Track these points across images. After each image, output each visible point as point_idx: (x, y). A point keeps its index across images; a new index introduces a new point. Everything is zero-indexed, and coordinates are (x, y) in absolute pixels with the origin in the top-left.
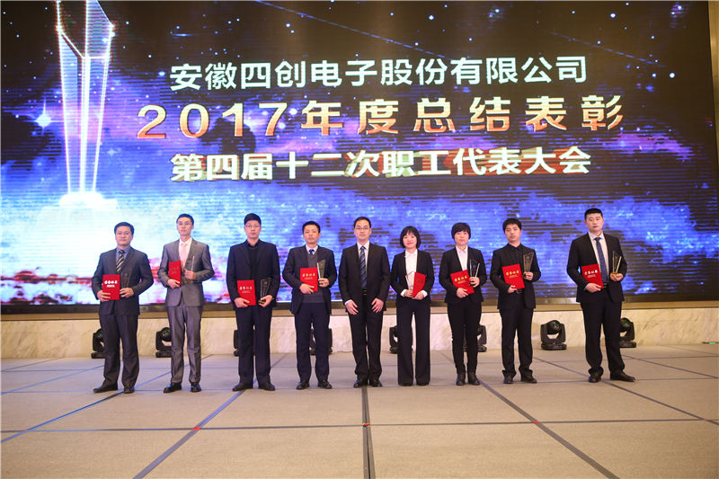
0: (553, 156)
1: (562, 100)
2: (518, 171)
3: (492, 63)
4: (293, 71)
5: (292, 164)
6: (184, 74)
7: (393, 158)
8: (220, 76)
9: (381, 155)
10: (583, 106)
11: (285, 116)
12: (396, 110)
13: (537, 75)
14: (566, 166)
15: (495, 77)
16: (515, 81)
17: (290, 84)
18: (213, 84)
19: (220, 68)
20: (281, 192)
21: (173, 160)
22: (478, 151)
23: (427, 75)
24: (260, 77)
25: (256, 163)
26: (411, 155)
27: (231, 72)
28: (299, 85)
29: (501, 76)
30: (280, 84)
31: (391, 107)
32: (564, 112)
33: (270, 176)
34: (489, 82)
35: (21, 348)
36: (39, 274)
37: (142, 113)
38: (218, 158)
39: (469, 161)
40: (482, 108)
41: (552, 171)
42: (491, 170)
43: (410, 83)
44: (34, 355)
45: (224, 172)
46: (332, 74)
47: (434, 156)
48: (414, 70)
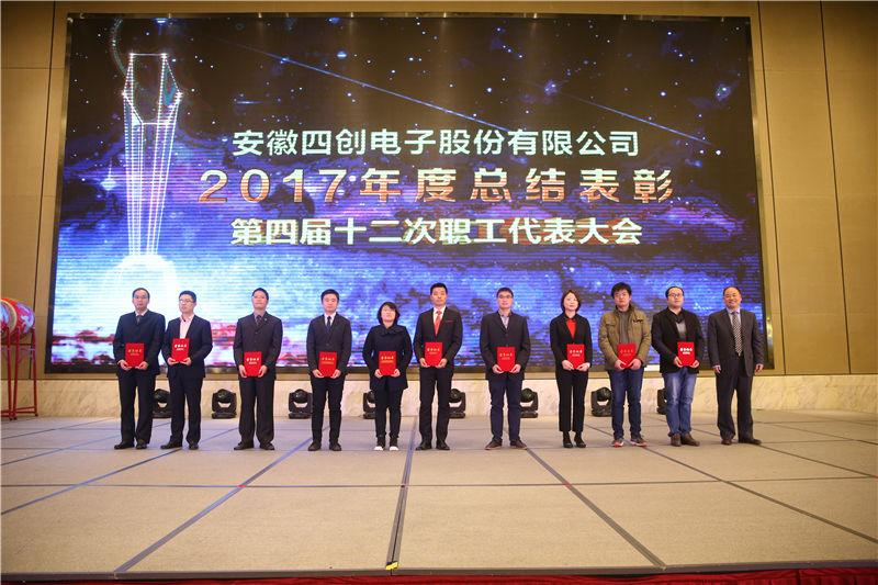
0: (606, 226)
1: (615, 173)
2: (572, 241)
3: (548, 135)
4: (353, 139)
5: (351, 230)
6: (246, 141)
7: (450, 226)
8: (282, 142)
9: (439, 223)
10: (635, 179)
11: (345, 180)
12: (454, 178)
13: (591, 147)
14: (619, 237)
15: (550, 149)
16: (570, 153)
17: (351, 150)
18: (274, 150)
19: (281, 135)
20: (338, 258)
21: (233, 224)
22: (534, 220)
23: (484, 145)
24: (321, 144)
25: (315, 229)
26: (468, 222)
27: (292, 139)
28: (358, 153)
29: (557, 147)
30: (340, 152)
31: (448, 175)
32: (617, 185)
33: (328, 242)
34: (545, 153)
35: (81, 406)
36: (100, 334)
37: (204, 177)
38: (277, 222)
39: (524, 230)
40: (538, 178)
41: (605, 241)
42: (546, 239)
43: (467, 152)
44: (92, 415)
45: (283, 237)
46: (392, 143)
47: (490, 224)
48: (471, 140)
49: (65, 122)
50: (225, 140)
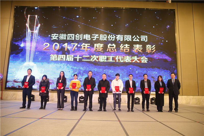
0: (139, 58)
1: (142, 45)
2: (131, 62)
3: (126, 36)
4: (79, 36)
5: (78, 58)
6: (54, 36)
7: (102, 57)
8: (63, 37)
9: (99, 57)
10: (146, 47)
11: (77, 46)
12: (103, 46)
13: (136, 39)
14: (142, 61)
15: (126, 39)
16: (131, 40)
17: (79, 39)
18: (61, 38)
19: (63, 35)
21: (51, 56)
22: (122, 56)
23: (110, 38)
24: (72, 37)
25: (70, 57)
26: (106, 57)
27: (65, 36)
28: (80, 39)
29: (128, 40)
30: (76, 39)
31: (102, 45)
32: (142, 48)
33: (72, 60)
34: (125, 41)
35: (13, 97)
36: (18, 81)
37: (44, 44)
38: (61, 55)
39: (119, 59)
40: (123, 46)
41: (139, 62)
42: (125, 61)
43: (106, 40)
44: (15, 100)
45: (62, 59)
46: (88, 37)
47: (111, 57)
48: (107, 37)
49: (13, 30)
50: (49, 36)
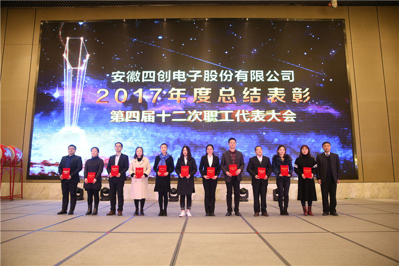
0: (280, 114)
1: (284, 89)
2: (264, 120)
3: (253, 73)
4: (165, 75)
5: (163, 116)
6: (117, 76)
7: (208, 114)
8: (133, 76)
9: (203, 113)
10: (293, 92)
11: (161, 94)
12: (210, 92)
13: (273, 78)
14: (285, 118)
15: (254, 79)
16: (263, 80)
17: (164, 80)
18: (130, 80)
19: (133, 73)
20: (158, 128)
21: (111, 113)
22: (246, 111)
23: (224, 77)
24: (150, 77)
25: (147, 115)
26: (217, 112)
27: (138, 75)
28: (167, 81)
29: (257, 79)
30: (159, 80)
31: (208, 91)
32: (285, 95)
33: (153, 121)
34: (252, 81)
35: (42, 195)
36: (51, 162)
37: (99, 92)
38: (131, 112)
39: (242, 116)
40: (248, 92)
41: (279, 120)
42: (252, 120)
43: (216, 80)
44: (46, 198)
45: (133, 119)
46: (182, 76)
47: (226, 113)
48: (218, 75)
49: (38, 68)
50: (108, 75)
